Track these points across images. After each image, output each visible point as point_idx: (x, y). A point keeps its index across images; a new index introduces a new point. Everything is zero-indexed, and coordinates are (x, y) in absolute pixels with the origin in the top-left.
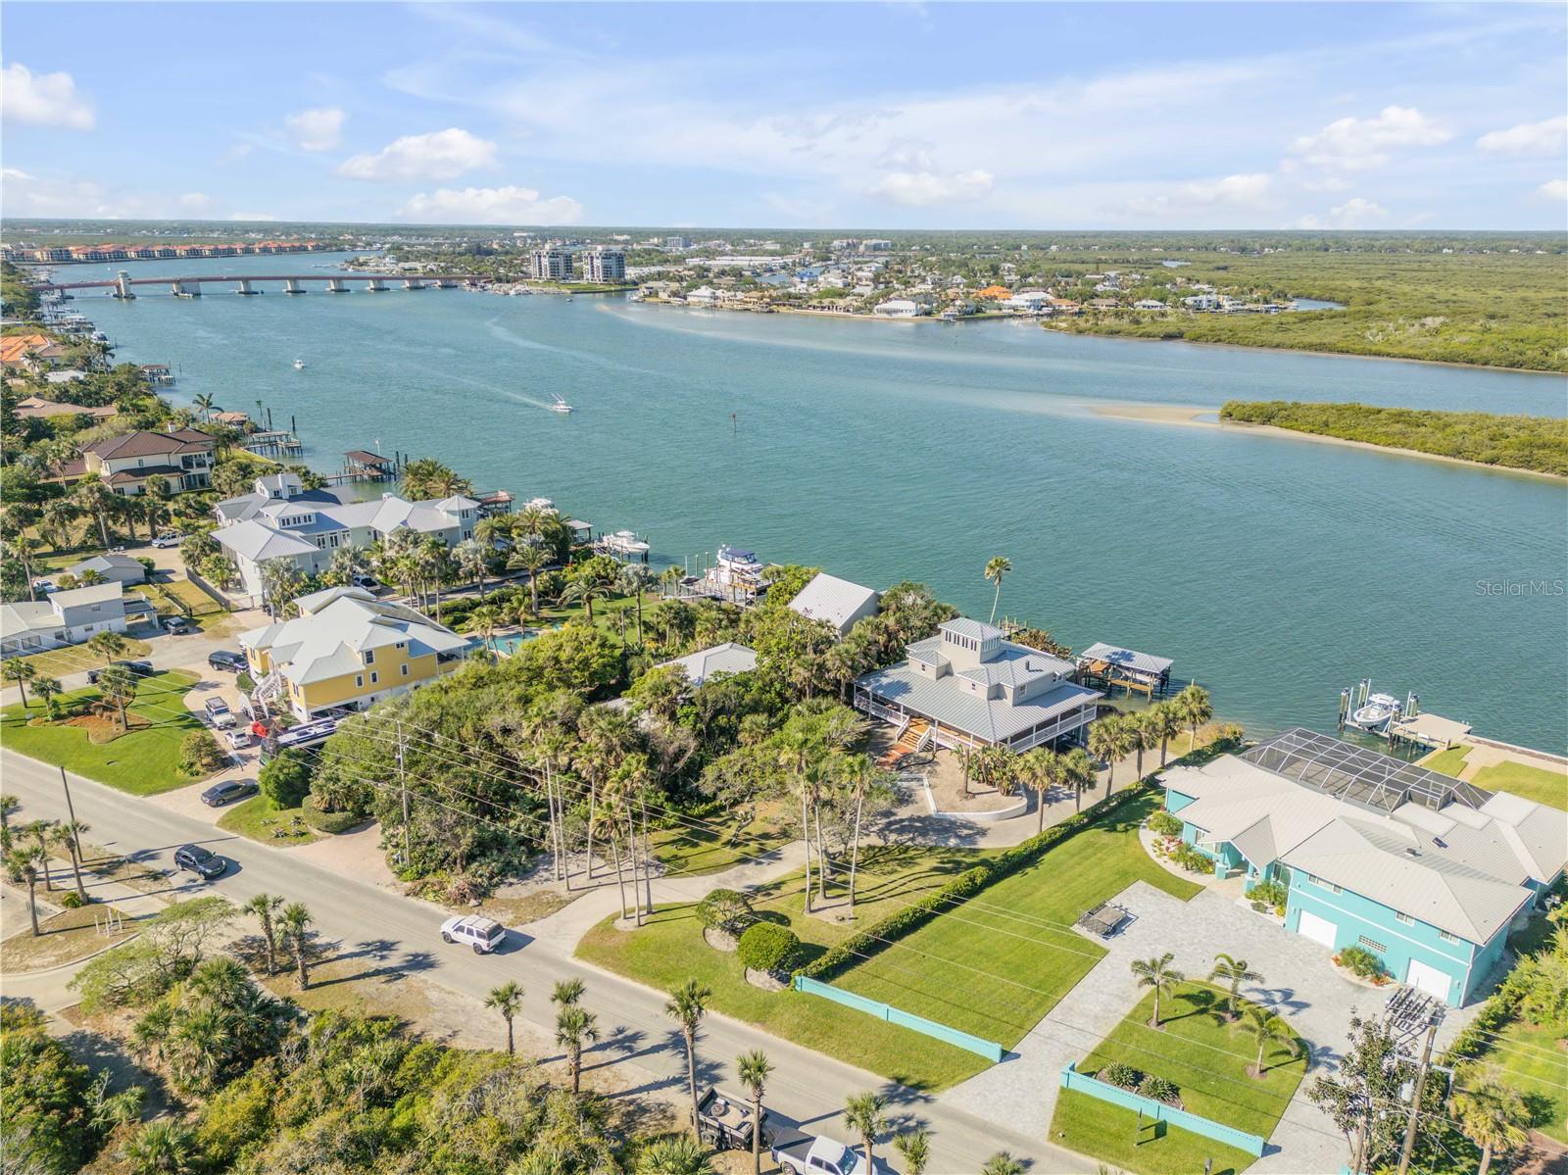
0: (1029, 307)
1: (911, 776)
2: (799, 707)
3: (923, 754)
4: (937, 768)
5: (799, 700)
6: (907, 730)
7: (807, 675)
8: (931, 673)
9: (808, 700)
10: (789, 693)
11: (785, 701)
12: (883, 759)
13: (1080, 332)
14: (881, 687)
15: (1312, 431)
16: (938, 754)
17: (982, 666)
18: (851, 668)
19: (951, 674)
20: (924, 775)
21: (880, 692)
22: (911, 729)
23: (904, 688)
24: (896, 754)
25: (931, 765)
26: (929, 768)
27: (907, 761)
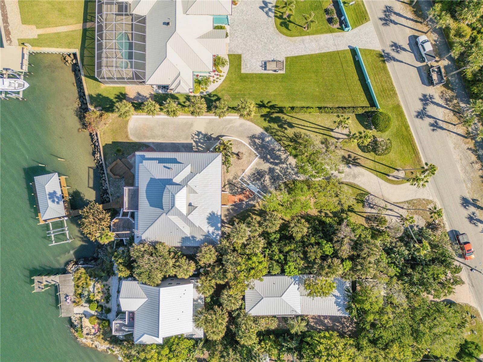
1: (243, 183)
20: (239, 180)
24: (237, 198)
25: (232, 182)
26: (234, 181)
27: (237, 191)
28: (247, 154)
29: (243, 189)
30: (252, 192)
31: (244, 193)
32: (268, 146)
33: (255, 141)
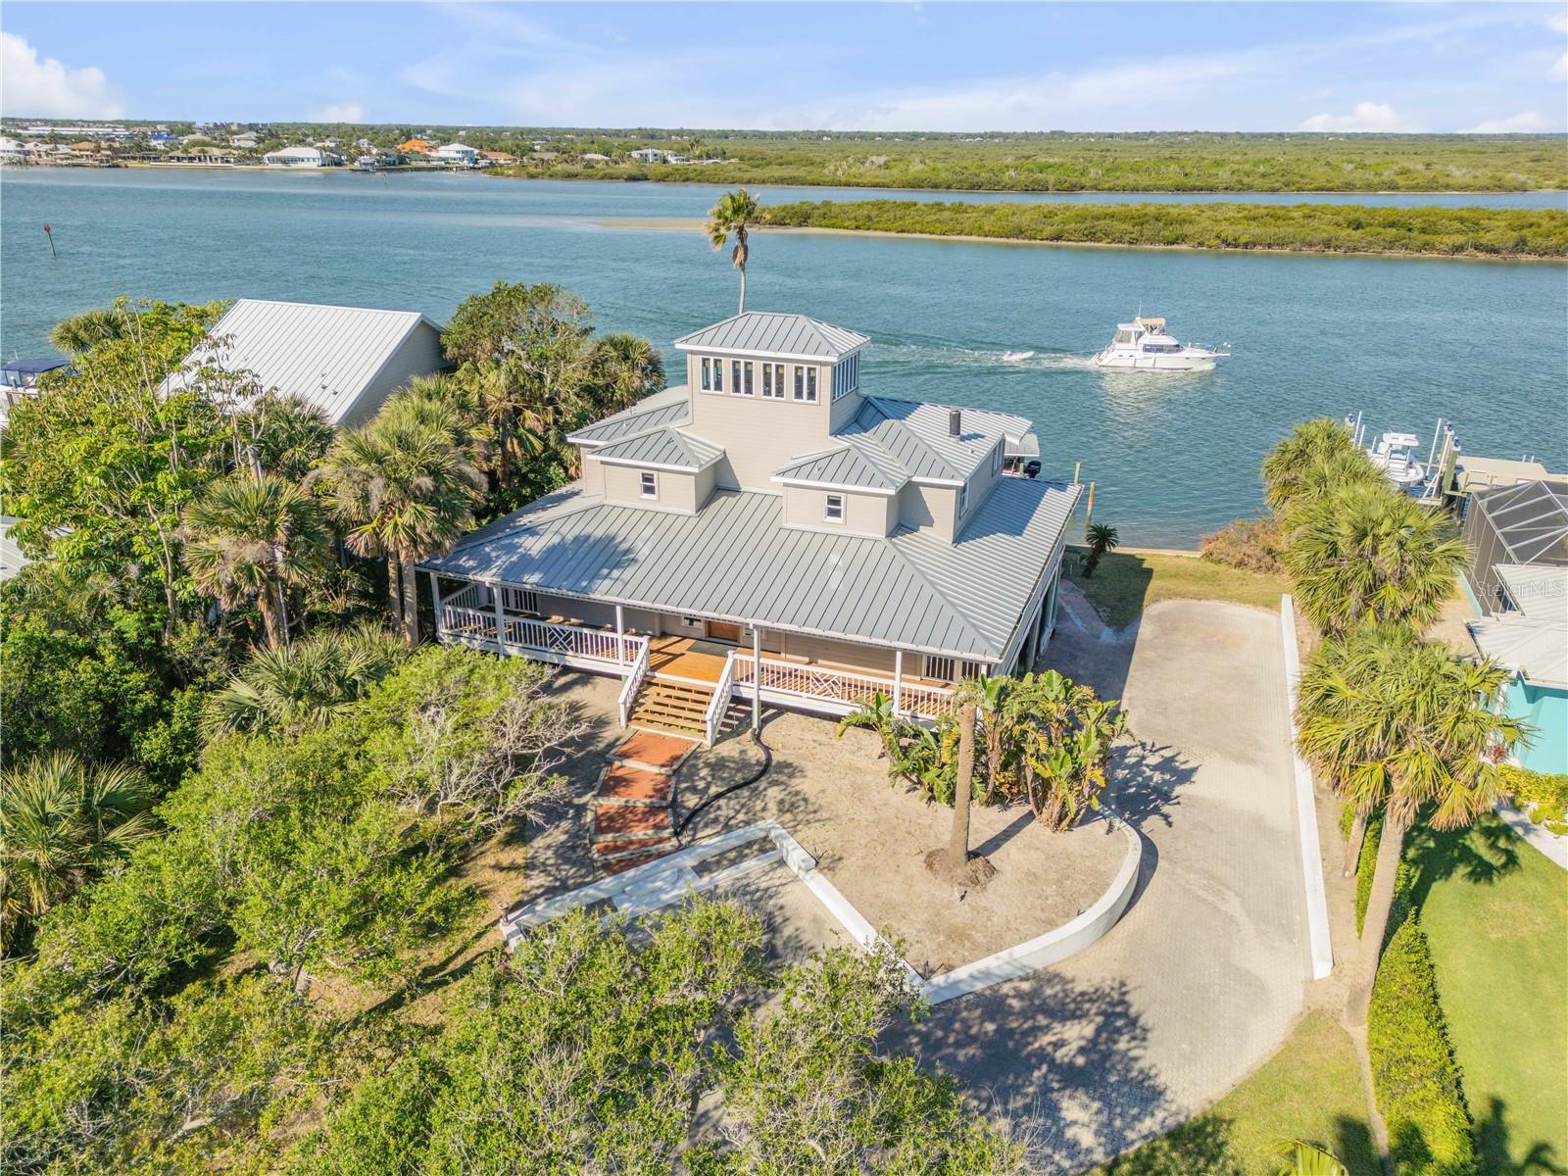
0: (462, 159)
1: (734, 839)
2: (242, 691)
3: (729, 749)
4: (797, 783)
5: (238, 658)
6: (647, 683)
7: (251, 552)
8: (678, 495)
9: (276, 652)
10: (183, 642)
11: (172, 676)
12: (613, 803)
13: (532, 177)
14: (527, 563)
15: (857, 228)
16: (769, 734)
17: (842, 443)
18: (430, 499)
19: (734, 490)
20: (769, 823)
21: (531, 580)
22: (661, 676)
23: (609, 555)
24: (645, 771)
25: (775, 783)
26: (774, 793)
27: (694, 790)
28: (961, 914)
29: (686, 822)
30: (631, 863)
31: (653, 810)
32: (1004, 1094)
33: (1076, 1015)
